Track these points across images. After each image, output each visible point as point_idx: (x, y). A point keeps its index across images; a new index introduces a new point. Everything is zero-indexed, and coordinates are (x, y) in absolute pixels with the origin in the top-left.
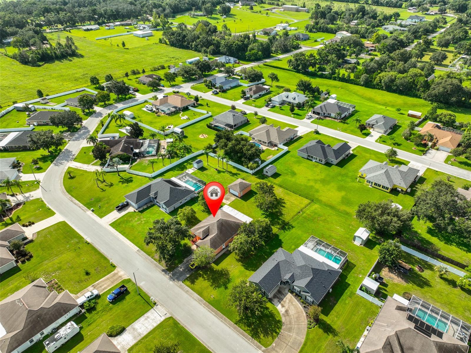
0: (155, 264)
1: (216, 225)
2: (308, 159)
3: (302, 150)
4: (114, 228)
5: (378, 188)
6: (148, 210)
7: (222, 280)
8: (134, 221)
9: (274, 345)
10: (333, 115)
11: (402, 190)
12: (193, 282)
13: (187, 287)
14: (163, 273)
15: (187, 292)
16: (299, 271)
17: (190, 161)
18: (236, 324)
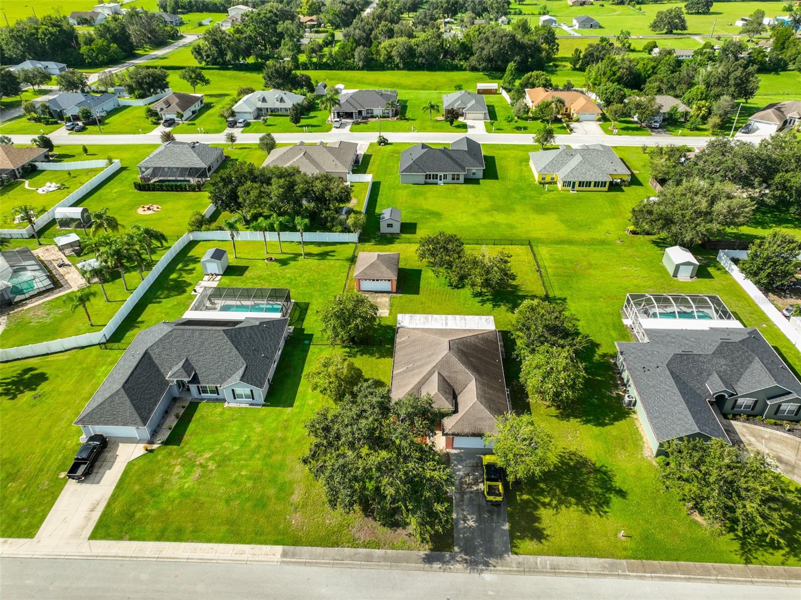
0: (385, 559)
1: (455, 360)
2: (426, 183)
3: (409, 169)
4: (121, 538)
5: (588, 189)
6: (192, 426)
7: (591, 483)
8: (174, 479)
10: (378, 111)
11: (623, 181)
12: (538, 535)
13: (539, 559)
14: (436, 565)
15: (555, 570)
16: (723, 362)
17: (180, 266)
18: (748, 561)
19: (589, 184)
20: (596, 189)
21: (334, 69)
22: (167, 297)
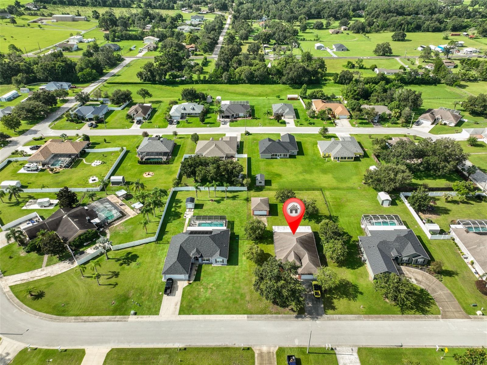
0: (283, 318)
1: (299, 246)
2: (272, 158)
3: (264, 152)
5: (345, 160)
6: (202, 274)
7: (351, 290)
8: (202, 293)
9: (441, 308)
10: (241, 114)
11: (360, 156)
12: (334, 308)
13: (334, 316)
14: (300, 319)
15: (340, 319)
16: (397, 244)
17: (174, 205)
18: (403, 314)
19: (345, 158)
20: (348, 160)
21: (212, 84)
22: (174, 219)
